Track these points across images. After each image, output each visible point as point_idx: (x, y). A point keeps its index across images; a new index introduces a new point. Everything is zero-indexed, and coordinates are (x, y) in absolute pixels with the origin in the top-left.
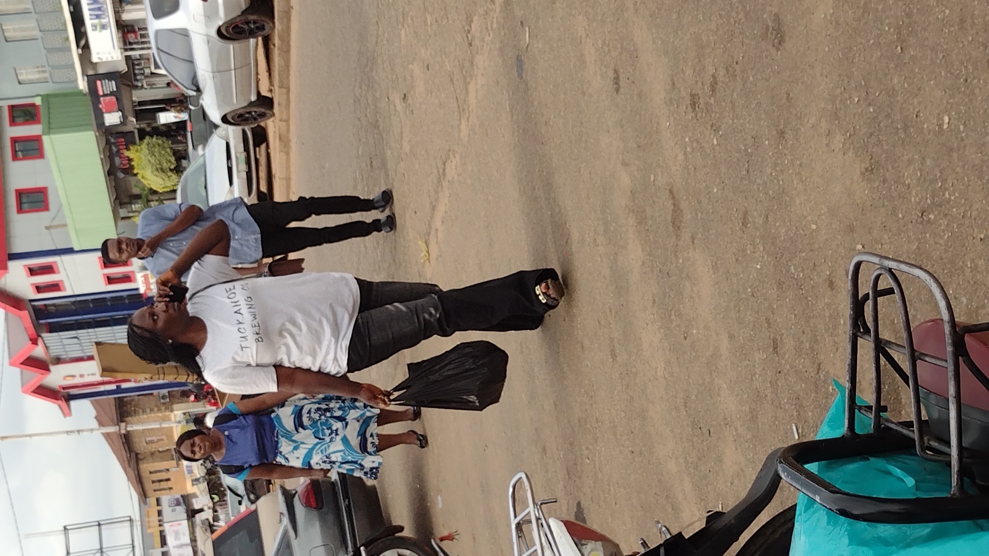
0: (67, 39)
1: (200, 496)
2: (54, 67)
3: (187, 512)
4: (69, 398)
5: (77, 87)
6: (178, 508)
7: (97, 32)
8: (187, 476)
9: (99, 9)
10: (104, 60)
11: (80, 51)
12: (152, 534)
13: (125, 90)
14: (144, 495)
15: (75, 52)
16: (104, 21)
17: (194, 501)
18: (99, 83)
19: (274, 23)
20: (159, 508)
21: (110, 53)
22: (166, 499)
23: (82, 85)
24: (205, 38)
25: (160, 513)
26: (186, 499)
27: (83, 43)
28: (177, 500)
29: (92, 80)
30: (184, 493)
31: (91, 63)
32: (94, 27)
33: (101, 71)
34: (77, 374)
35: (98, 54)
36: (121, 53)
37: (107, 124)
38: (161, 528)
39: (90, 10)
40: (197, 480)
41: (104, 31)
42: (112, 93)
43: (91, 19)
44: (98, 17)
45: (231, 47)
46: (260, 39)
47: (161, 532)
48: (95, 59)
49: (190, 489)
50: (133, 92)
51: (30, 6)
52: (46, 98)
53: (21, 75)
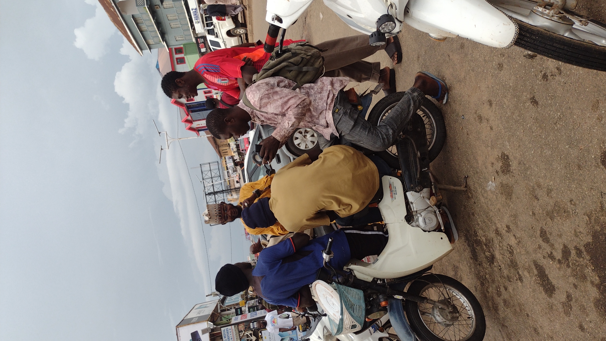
0: (189, 27)
1: (236, 156)
2: (186, 35)
3: (233, 160)
4: (199, 131)
5: (193, 41)
6: (230, 159)
7: (197, 24)
8: (232, 151)
9: (197, 17)
10: (200, 32)
11: (192, 30)
12: (224, 167)
14: (221, 156)
15: (191, 31)
16: (199, 21)
17: (234, 157)
18: (199, 39)
20: (225, 160)
21: (201, 30)
22: (227, 157)
23: (194, 40)
25: (226, 161)
26: (232, 157)
27: (193, 28)
28: (230, 157)
29: (197, 38)
30: (232, 155)
31: (196, 34)
32: (196, 23)
33: (199, 36)
34: (200, 124)
35: (198, 31)
37: (202, 52)
38: (226, 165)
39: (194, 17)
40: (235, 152)
41: (199, 24)
42: (202, 42)
43: (195, 20)
44: (197, 19)
47: (226, 166)
48: (197, 32)
49: (233, 154)
51: (177, 17)
52: (184, 45)
53: (177, 38)
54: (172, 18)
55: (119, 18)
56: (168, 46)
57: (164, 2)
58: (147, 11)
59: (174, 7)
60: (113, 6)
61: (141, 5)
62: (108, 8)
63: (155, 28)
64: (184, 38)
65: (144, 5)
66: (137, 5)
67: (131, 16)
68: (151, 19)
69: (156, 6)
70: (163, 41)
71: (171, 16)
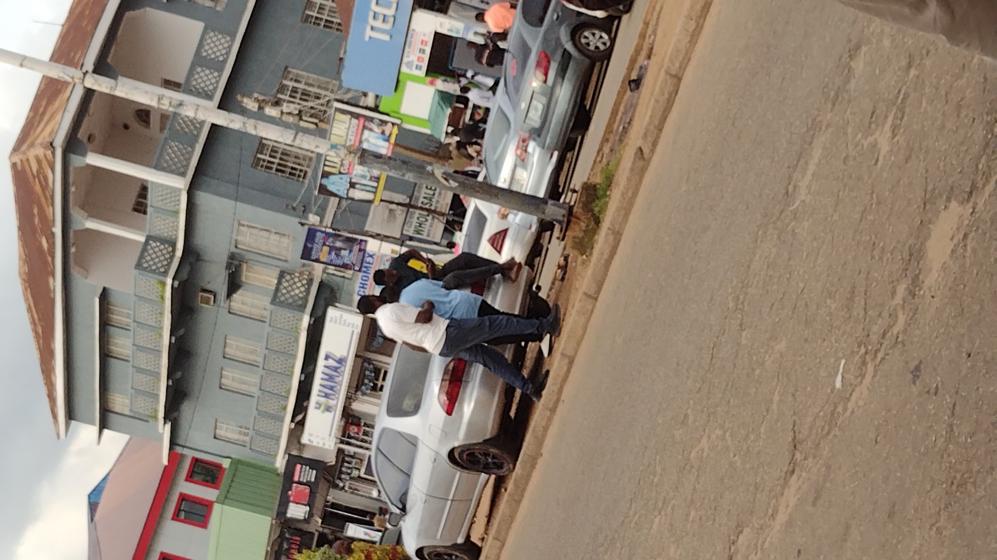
0: (285, 408)
2: (258, 433)
5: (273, 463)
7: (319, 412)
9: (331, 388)
10: (315, 444)
11: (293, 425)
13: (323, 486)
15: (287, 425)
16: (332, 403)
18: (299, 466)
19: (515, 465)
21: (323, 439)
23: (280, 463)
24: (433, 454)
27: (299, 417)
29: (293, 461)
31: (299, 442)
32: (319, 406)
33: (306, 455)
35: (311, 435)
36: (336, 443)
37: (289, 515)
39: (321, 385)
41: (327, 413)
42: (308, 483)
43: (318, 395)
44: (327, 396)
45: (458, 474)
46: (493, 477)
48: (305, 440)
50: (331, 490)
51: (260, 360)
52: (236, 463)
53: (221, 429)
54: (239, 355)
55: (51, 280)
56: (173, 443)
57: (240, 292)
58: (163, 298)
59: (268, 320)
60: (53, 234)
61: (153, 271)
62: (34, 230)
63: (159, 365)
64: (247, 439)
65: (165, 273)
66: (139, 266)
67: (100, 291)
68: (161, 328)
69: (206, 295)
70: (166, 418)
71: (237, 347)
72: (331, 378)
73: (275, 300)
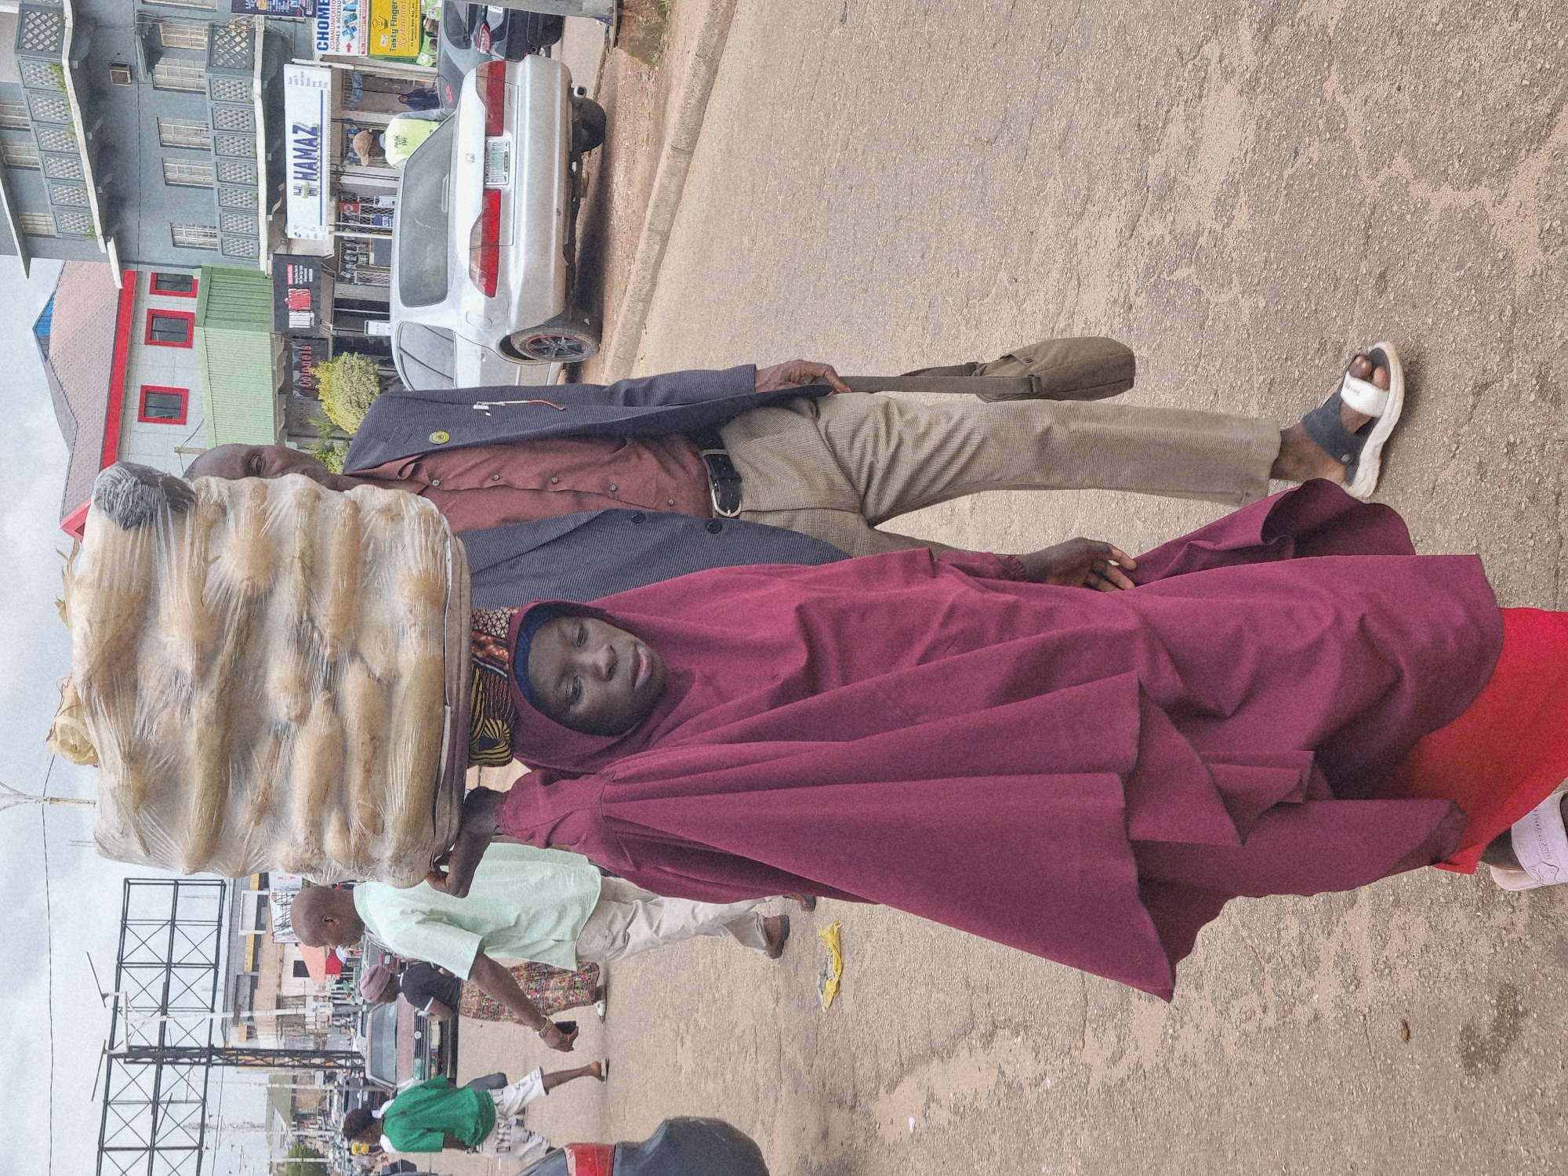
0: (256, 196)
2: (229, 231)
5: (258, 267)
7: (300, 198)
9: (310, 167)
10: (304, 237)
11: (271, 218)
13: (326, 280)
15: (264, 219)
16: (315, 184)
18: (290, 268)
21: (313, 229)
23: (265, 265)
27: (277, 206)
29: (281, 262)
31: (284, 239)
32: (299, 191)
33: (297, 251)
35: (296, 227)
36: (330, 233)
37: (291, 326)
39: (296, 165)
41: (311, 198)
42: (307, 285)
43: (295, 178)
44: (305, 177)
48: (291, 233)
50: (337, 285)
51: (210, 141)
52: (210, 272)
53: (180, 233)
54: (180, 140)
56: (123, 261)
57: (162, 60)
59: (207, 90)
61: (40, 53)
64: (217, 240)
66: (19, 47)
68: (71, 122)
69: (118, 71)
70: (106, 235)
71: (176, 130)
72: (306, 154)
73: (210, 65)
